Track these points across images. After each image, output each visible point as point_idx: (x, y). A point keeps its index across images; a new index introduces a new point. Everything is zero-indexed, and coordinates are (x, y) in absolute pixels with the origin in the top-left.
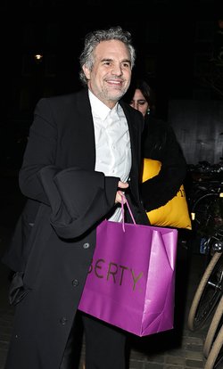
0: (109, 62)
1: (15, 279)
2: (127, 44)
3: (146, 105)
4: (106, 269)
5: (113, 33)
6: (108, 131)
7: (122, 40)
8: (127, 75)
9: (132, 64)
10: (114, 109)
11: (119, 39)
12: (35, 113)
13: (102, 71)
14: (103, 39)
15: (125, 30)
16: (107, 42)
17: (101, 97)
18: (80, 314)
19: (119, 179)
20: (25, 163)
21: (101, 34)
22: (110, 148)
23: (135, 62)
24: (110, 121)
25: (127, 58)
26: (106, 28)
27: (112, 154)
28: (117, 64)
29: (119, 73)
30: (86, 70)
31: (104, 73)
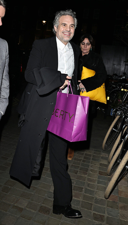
0: (65, 25)
1: (21, 116)
2: (73, 17)
3: (90, 45)
4: (59, 113)
5: (67, 12)
6: (64, 55)
7: (71, 15)
8: (72, 31)
9: (76, 26)
10: (67, 46)
12: (33, 46)
13: (62, 28)
15: (73, 11)
16: (64, 16)
17: (61, 40)
18: (48, 132)
19: (67, 75)
20: (27, 68)
21: (62, 12)
22: (65, 62)
23: (77, 25)
24: (65, 50)
25: (73, 23)
26: (64, 10)
27: (65, 65)
28: (68, 26)
29: (69, 30)
30: (55, 28)
31: (63, 30)
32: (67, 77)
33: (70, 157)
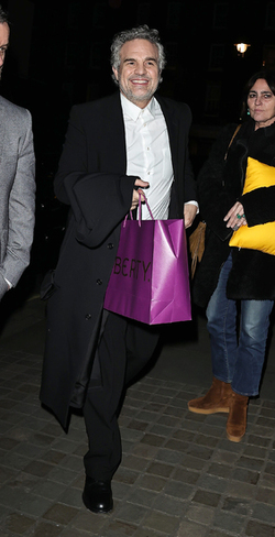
0: (133, 62)
2: (152, 42)
5: (136, 32)
7: (147, 38)
10: (146, 110)
11: (142, 37)
14: (128, 39)
15: (151, 28)
17: (130, 99)
22: (145, 149)
24: (143, 121)
25: (151, 56)
27: (145, 155)
28: (141, 63)
29: (141, 72)
30: (116, 72)
31: (129, 72)
32: (137, 182)
33: (236, 433)
